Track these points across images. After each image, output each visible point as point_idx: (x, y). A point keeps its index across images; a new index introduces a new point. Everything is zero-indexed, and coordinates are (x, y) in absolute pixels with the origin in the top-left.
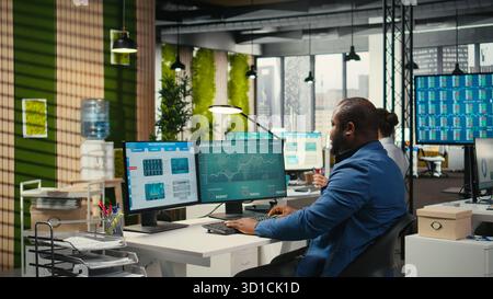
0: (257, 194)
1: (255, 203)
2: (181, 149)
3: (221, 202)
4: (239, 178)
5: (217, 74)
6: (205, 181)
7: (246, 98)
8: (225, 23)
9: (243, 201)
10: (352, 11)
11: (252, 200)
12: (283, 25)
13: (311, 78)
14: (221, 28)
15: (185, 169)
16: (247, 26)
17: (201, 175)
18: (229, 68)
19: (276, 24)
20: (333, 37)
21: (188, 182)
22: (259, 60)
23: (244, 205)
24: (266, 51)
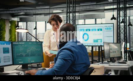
0: (34, 61)
1: (33, 65)
2: (7, 44)
3: (20, 64)
4: (27, 55)
5: (6, 27)
6: (15, 56)
7: (15, 35)
8: (9, 10)
9: (28, 64)
10: (49, 8)
11: (32, 64)
12: (28, 12)
13: (36, 28)
14: (8, 12)
15: (8, 52)
16: (16, 12)
17: (14, 54)
18: (10, 25)
19: (25, 11)
20: (43, 16)
21: (9, 57)
22: (19, 23)
23: (28, 65)
24: (22, 20)
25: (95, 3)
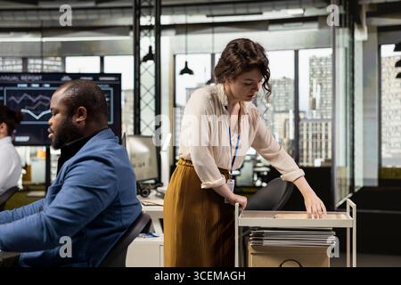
25: (92, 4)
